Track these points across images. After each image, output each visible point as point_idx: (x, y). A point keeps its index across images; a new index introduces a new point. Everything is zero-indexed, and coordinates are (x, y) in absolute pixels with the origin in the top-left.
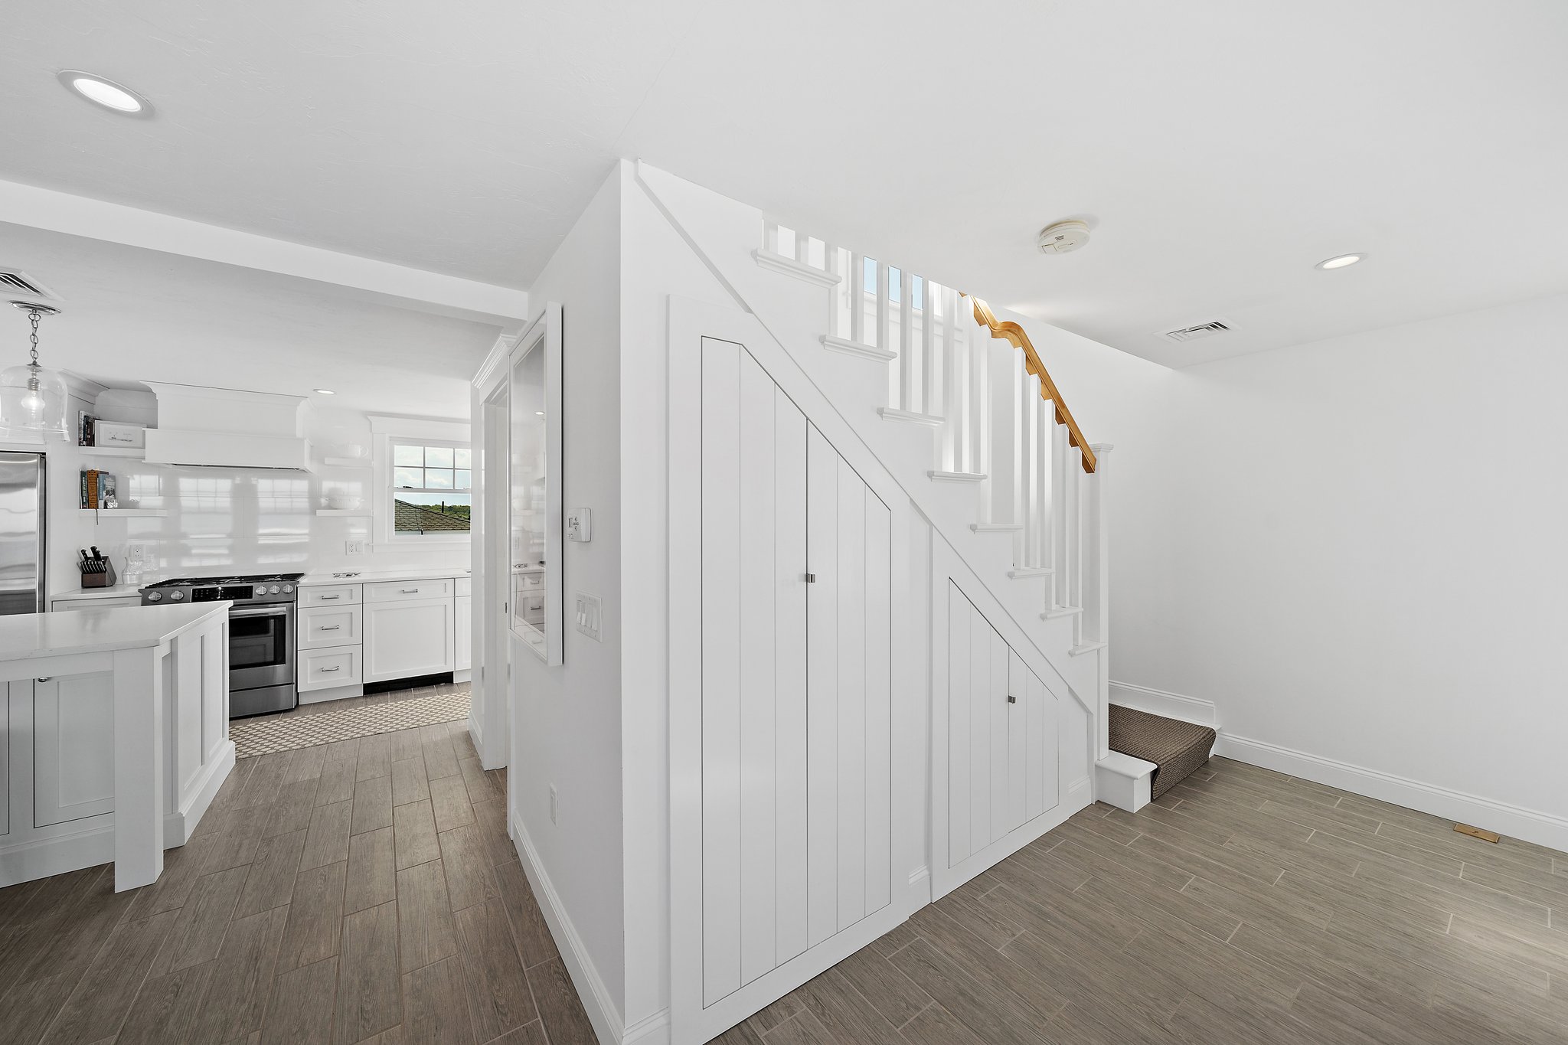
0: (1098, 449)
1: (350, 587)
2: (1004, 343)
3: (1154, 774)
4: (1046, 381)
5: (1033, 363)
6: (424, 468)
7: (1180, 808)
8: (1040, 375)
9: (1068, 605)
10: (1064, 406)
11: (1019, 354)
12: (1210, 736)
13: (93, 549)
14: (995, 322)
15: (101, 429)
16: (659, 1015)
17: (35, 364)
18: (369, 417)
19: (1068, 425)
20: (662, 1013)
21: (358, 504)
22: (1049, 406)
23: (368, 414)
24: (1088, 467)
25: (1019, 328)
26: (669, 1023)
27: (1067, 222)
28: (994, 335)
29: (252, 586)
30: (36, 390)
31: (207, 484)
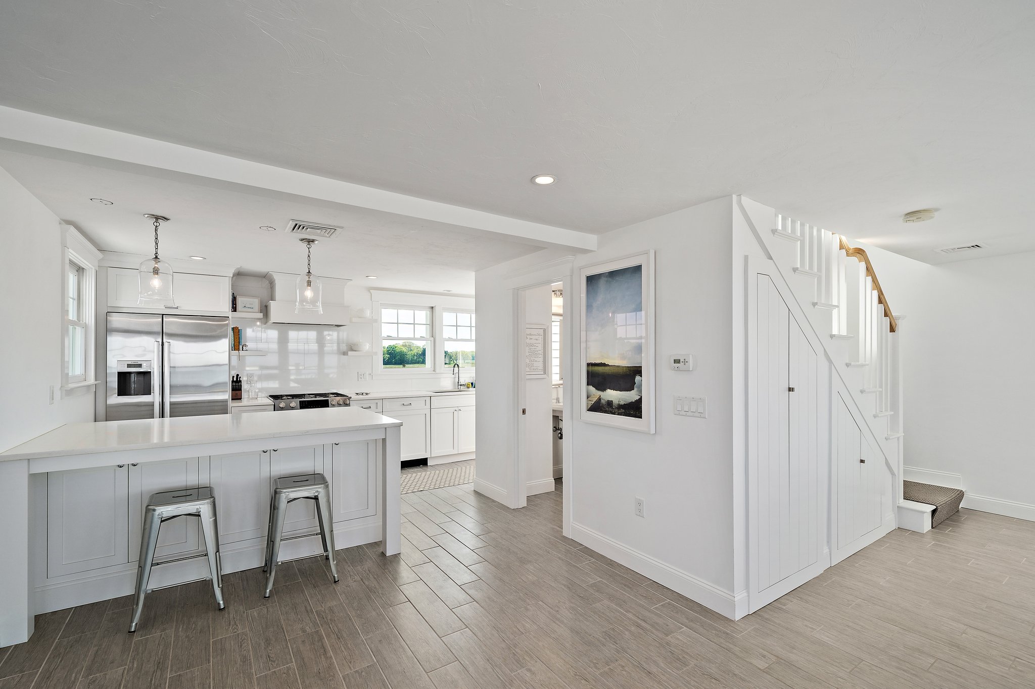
0: (899, 318)
1: (376, 401)
2: (854, 259)
3: (934, 512)
4: (875, 281)
5: (869, 270)
6: (398, 323)
7: (950, 531)
8: (872, 277)
9: (884, 410)
10: (882, 294)
11: (863, 265)
12: (960, 495)
13: (238, 375)
14: (848, 247)
15: (240, 301)
16: (743, 592)
17: (309, 272)
18: (371, 291)
19: (884, 306)
20: (745, 591)
21: (368, 347)
22: (875, 293)
23: (369, 289)
24: (892, 330)
25: (864, 251)
26: (749, 596)
27: (924, 211)
28: (848, 255)
29: (328, 400)
30: (310, 286)
31: (303, 334)
